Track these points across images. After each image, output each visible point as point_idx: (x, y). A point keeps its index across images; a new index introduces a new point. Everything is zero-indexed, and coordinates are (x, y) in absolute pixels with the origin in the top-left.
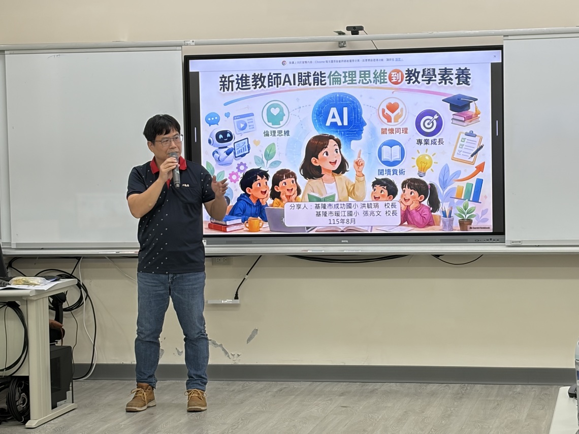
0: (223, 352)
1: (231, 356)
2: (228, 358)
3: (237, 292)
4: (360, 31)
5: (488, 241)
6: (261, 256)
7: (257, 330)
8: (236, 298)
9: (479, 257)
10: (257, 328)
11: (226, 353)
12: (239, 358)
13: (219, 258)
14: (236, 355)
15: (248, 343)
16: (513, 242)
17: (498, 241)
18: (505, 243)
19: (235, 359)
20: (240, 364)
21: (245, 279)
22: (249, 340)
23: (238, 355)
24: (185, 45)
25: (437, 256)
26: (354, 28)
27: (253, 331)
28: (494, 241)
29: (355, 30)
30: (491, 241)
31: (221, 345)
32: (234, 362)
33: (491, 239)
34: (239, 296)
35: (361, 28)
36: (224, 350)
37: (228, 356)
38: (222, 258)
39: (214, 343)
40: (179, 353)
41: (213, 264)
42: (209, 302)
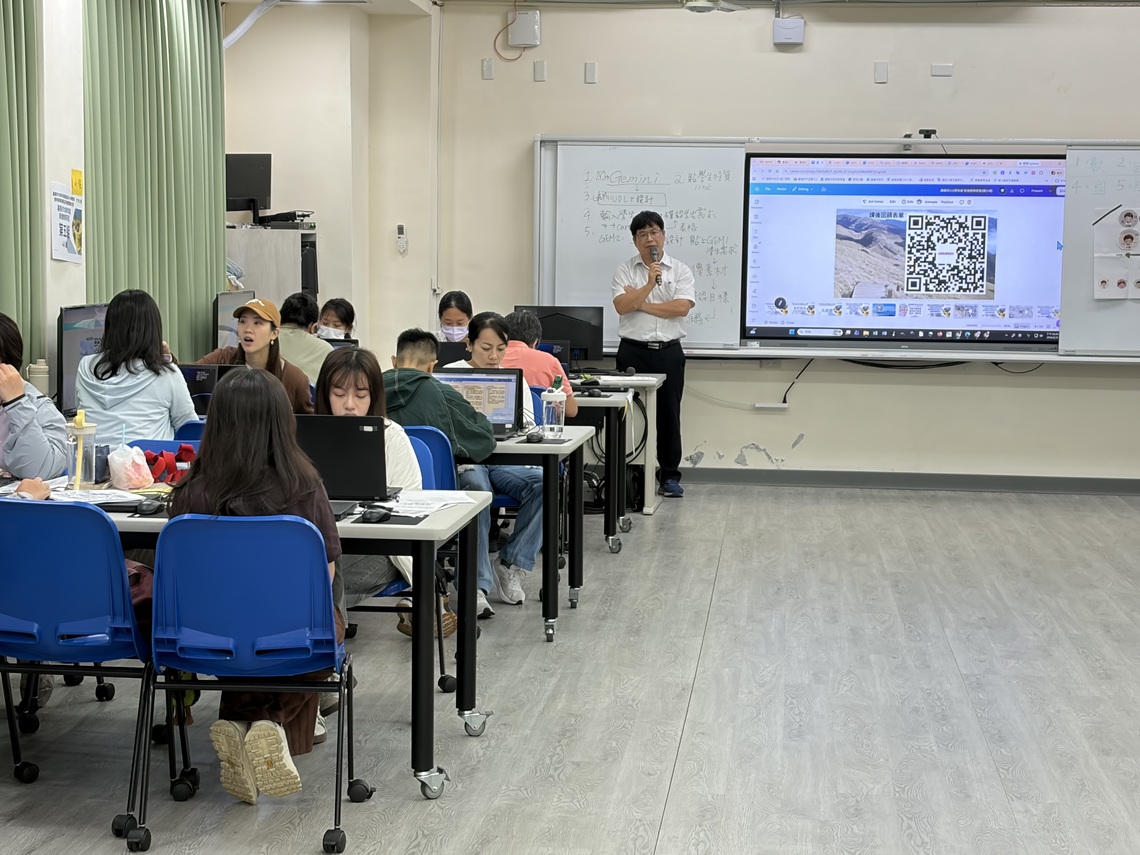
0: (766, 457)
1: (774, 461)
2: (771, 463)
3: (785, 396)
4: (933, 136)
6: (813, 359)
8: (785, 401)
9: (1040, 364)
10: (803, 434)
11: (770, 458)
12: (783, 463)
13: (768, 361)
14: (780, 460)
15: (792, 448)
18: (1058, 352)
19: (779, 464)
20: (783, 468)
21: (794, 382)
22: (794, 445)
23: (783, 460)
24: (749, 142)
25: (996, 364)
26: (928, 131)
27: (798, 436)
29: (927, 134)
31: (764, 450)
32: (778, 467)
34: (787, 399)
35: (934, 132)
36: (767, 454)
37: (772, 461)
38: (771, 361)
39: (757, 448)
40: (720, 457)
41: (761, 366)
42: (757, 405)
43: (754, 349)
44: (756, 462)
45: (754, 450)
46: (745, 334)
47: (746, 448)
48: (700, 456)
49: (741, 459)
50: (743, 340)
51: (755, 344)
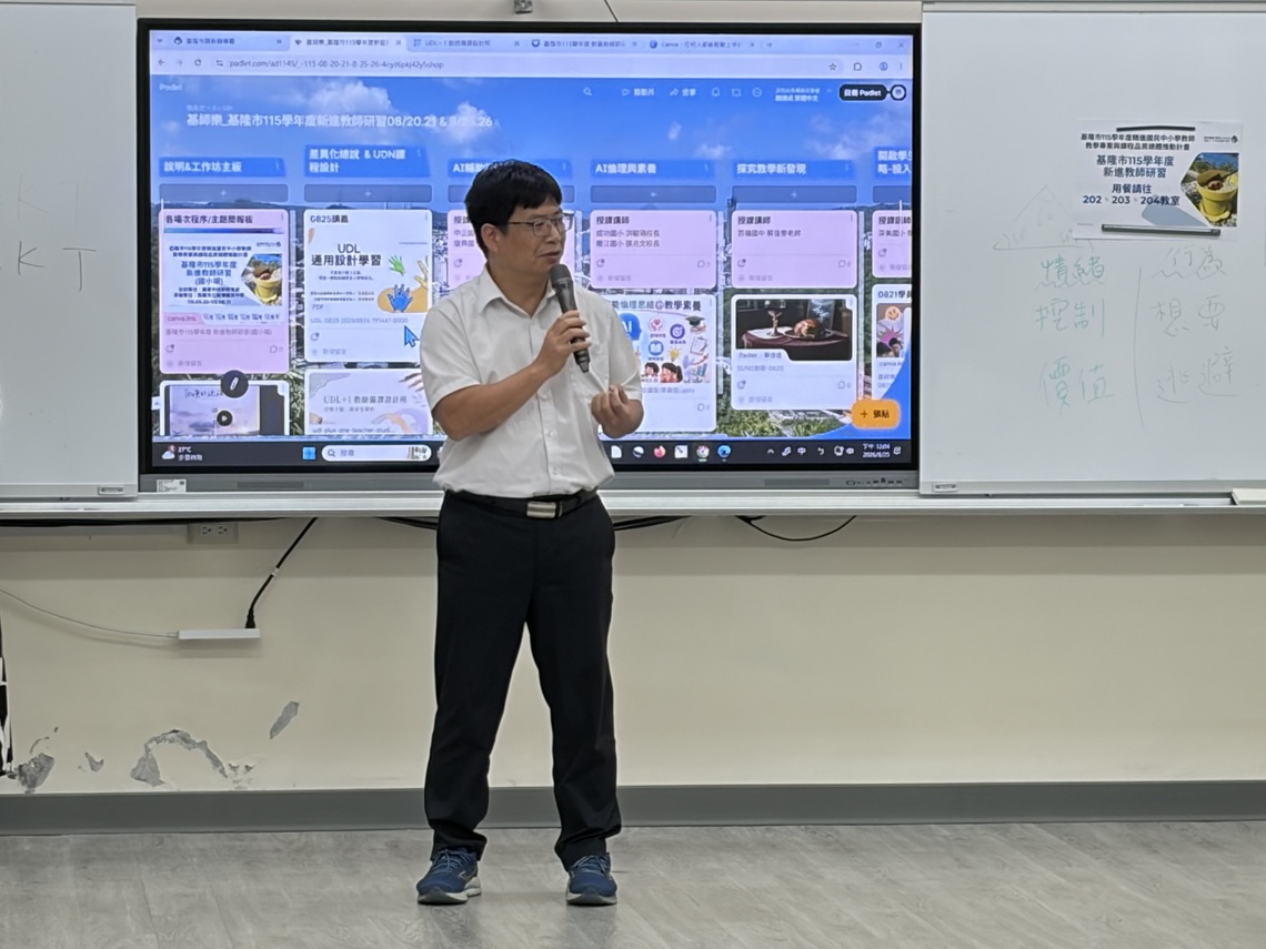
0: (208, 761)
1: (228, 771)
2: (221, 776)
3: (251, 611)
5: (875, 485)
6: (314, 519)
7: (297, 704)
8: (250, 624)
9: (849, 519)
10: (296, 701)
11: (216, 763)
12: (249, 775)
13: (209, 526)
14: (242, 769)
15: (272, 737)
16: (938, 487)
17: (899, 484)
18: (917, 488)
19: (239, 777)
20: (250, 789)
21: (271, 577)
22: (275, 730)
23: (248, 768)
25: (747, 519)
27: (286, 708)
28: (891, 485)
30: (883, 485)
31: (203, 744)
32: (236, 785)
33: (883, 480)
34: (256, 620)
36: (210, 755)
37: (222, 771)
38: (214, 527)
39: (185, 739)
40: (95, 766)
41: (190, 540)
42: (183, 636)
43: (174, 497)
44: (183, 776)
45: (179, 747)
46: (151, 463)
47: (157, 740)
48: (44, 764)
49: (146, 770)
50: (147, 478)
51: (176, 485)
